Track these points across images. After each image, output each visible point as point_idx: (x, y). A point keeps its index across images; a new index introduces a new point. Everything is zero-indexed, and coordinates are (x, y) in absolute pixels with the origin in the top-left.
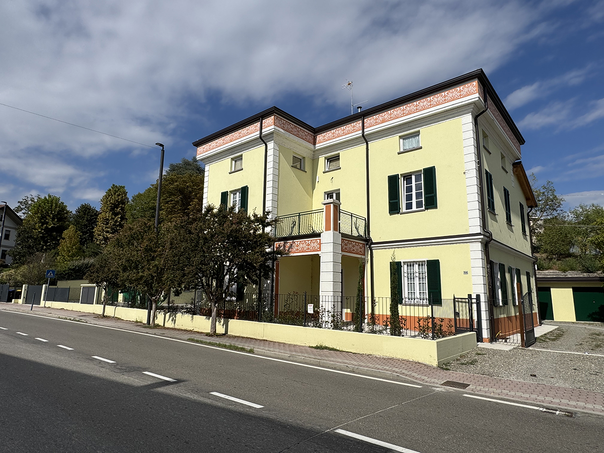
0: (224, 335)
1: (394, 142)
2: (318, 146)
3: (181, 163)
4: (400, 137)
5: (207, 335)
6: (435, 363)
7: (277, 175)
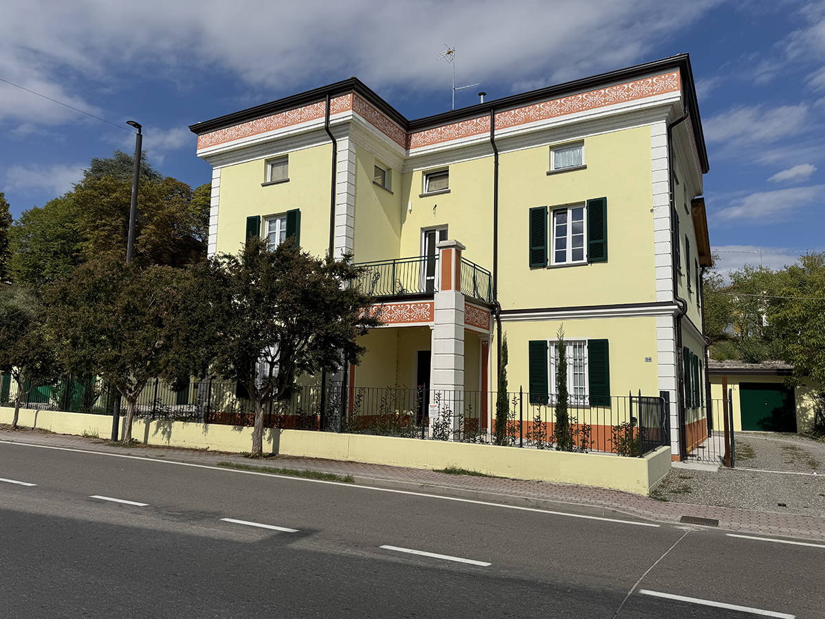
1: (541, 155)
2: (413, 152)
3: (113, 158)
4: (551, 148)
6: (645, 492)
7: (353, 196)
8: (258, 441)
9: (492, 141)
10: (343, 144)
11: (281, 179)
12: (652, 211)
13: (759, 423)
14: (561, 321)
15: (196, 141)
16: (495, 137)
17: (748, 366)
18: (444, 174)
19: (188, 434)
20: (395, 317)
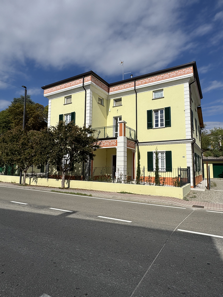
0: (67, 188)
1: (150, 94)
4: (153, 92)
5: (60, 188)
6: (182, 198)
7: (92, 107)
8: (63, 184)
9: (135, 89)
10: (88, 91)
11: (69, 102)
12: (184, 111)
13: (218, 176)
14: (157, 145)
15: (44, 92)
16: (136, 88)
17: (215, 158)
18: (120, 100)
19: (42, 182)
20: (105, 145)
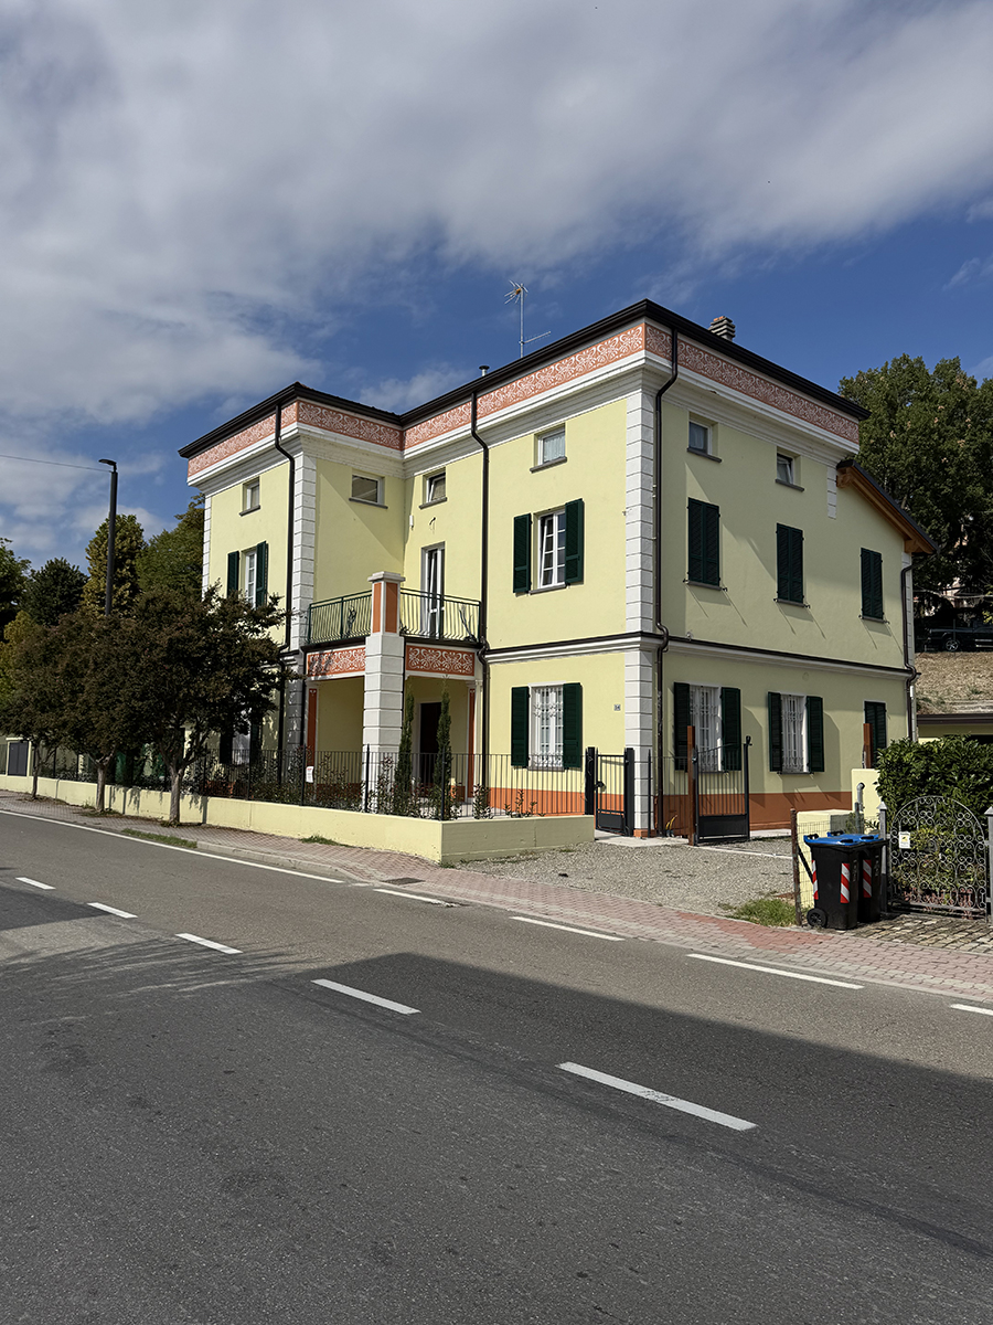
0: (199, 824)
2: (409, 452)
5: (165, 824)
6: (438, 858)
7: (314, 522)
8: (174, 810)
9: (475, 433)
10: (299, 460)
11: (256, 505)
12: (625, 513)
16: (478, 428)
18: (442, 477)
20: (340, 666)
